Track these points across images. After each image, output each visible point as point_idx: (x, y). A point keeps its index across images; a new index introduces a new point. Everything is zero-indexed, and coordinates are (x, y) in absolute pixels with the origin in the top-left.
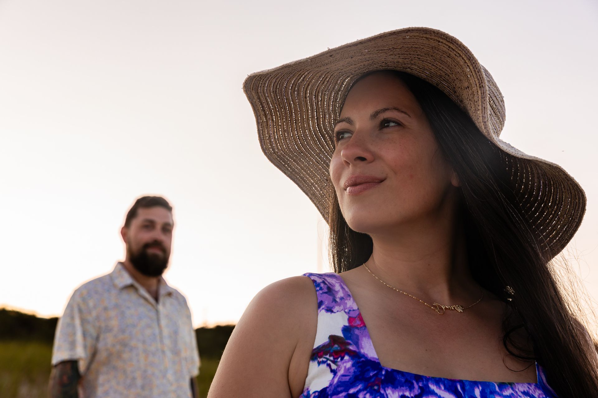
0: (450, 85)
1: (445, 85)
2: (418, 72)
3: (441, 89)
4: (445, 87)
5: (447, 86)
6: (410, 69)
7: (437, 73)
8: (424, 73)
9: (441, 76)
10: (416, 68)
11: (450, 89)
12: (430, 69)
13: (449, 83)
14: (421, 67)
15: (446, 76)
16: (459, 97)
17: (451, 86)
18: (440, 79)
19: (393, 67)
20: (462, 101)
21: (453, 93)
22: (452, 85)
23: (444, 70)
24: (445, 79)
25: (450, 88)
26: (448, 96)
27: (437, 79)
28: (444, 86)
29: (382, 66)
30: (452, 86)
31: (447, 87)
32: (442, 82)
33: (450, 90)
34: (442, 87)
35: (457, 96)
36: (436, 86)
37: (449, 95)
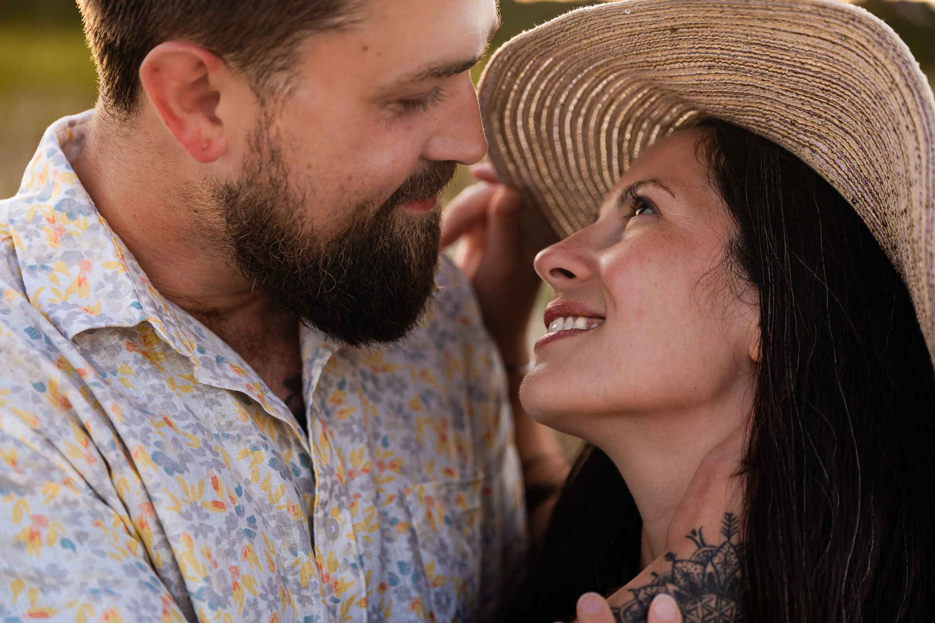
0: (878, 207)
1: (869, 205)
2: (825, 160)
3: (859, 213)
4: (869, 208)
5: (872, 208)
6: (812, 149)
7: (861, 171)
8: (835, 166)
9: (866, 181)
10: (825, 149)
11: (877, 216)
12: (853, 158)
13: (878, 203)
14: (835, 150)
15: (877, 183)
16: (890, 237)
17: (881, 209)
18: (863, 188)
19: (779, 136)
20: (895, 247)
21: (882, 226)
22: (882, 206)
23: (877, 166)
24: (872, 188)
25: (878, 213)
26: (871, 231)
27: (856, 187)
28: (866, 207)
29: (759, 126)
30: (883, 209)
31: (871, 211)
32: (865, 194)
33: (875, 217)
34: (863, 209)
35: (888, 236)
36: (852, 204)
37: (873, 231)
